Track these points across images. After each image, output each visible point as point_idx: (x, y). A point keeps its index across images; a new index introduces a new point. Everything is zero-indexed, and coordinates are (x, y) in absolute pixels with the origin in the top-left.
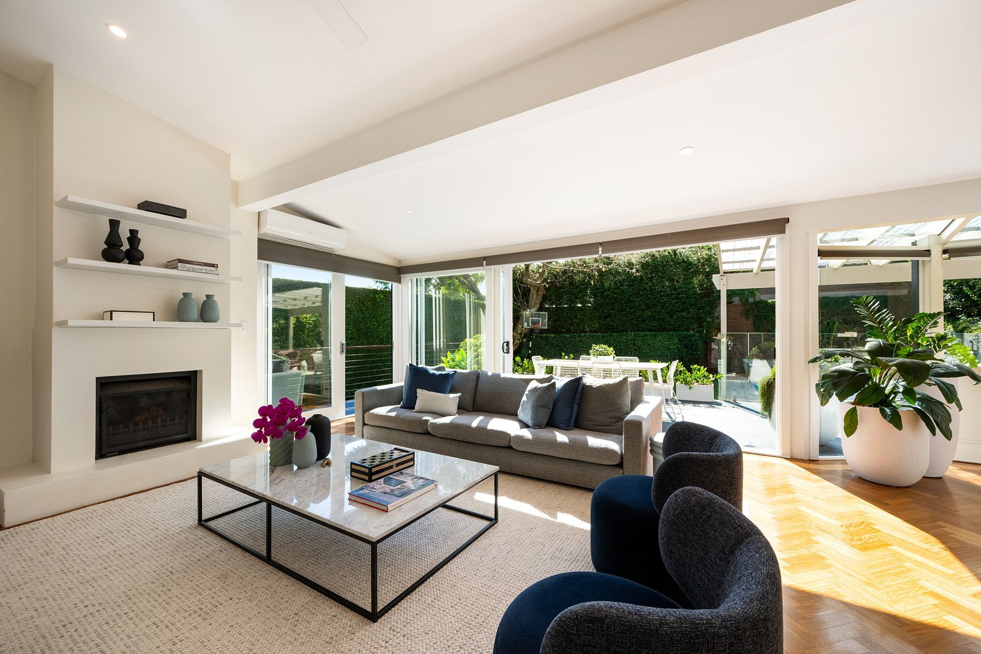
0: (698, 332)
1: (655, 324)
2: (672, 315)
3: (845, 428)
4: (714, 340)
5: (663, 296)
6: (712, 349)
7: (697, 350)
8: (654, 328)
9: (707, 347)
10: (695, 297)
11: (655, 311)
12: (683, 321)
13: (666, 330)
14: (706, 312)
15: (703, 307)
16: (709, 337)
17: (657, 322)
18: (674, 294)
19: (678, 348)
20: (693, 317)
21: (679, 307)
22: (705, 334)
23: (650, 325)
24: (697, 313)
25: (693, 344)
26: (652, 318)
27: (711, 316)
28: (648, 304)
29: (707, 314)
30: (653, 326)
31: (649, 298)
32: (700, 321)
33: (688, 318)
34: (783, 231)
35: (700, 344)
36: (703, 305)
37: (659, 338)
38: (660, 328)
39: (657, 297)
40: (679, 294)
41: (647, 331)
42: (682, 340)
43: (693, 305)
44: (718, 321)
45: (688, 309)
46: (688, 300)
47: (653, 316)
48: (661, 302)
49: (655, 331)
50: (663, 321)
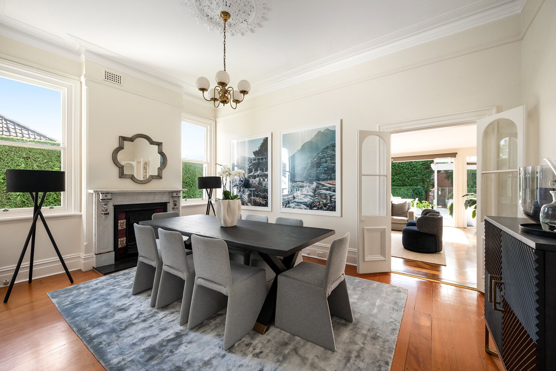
0: (423, 187)
1: (400, 182)
2: (409, 178)
3: (472, 216)
4: (431, 191)
5: (404, 169)
6: (430, 195)
7: (422, 195)
8: (400, 185)
9: (427, 194)
10: (421, 169)
11: (400, 176)
12: (415, 181)
13: (406, 185)
14: (426, 177)
15: (425, 174)
16: (428, 189)
17: (401, 181)
18: (410, 168)
19: (412, 194)
20: (420, 179)
21: (413, 175)
22: (426, 188)
23: (397, 183)
24: (422, 177)
25: (420, 193)
26: (399, 180)
27: (429, 179)
28: (396, 173)
29: (427, 178)
30: (399, 184)
31: (397, 170)
32: (423, 181)
33: (417, 180)
34: (455, 157)
35: (424, 193)
36: (425, 173)
37: (402, 190)
38: (403, 184)
39: (401, 169)
40: (413, 168)
41: (396, 186)
42: (414, 191)
43: (420, 173)
44: (433, 181)
45: (417, 175)
46: (417, 171)
47: (399, 179)
48: (403, 172)
49: (400, 186)
50: (404, 181)
